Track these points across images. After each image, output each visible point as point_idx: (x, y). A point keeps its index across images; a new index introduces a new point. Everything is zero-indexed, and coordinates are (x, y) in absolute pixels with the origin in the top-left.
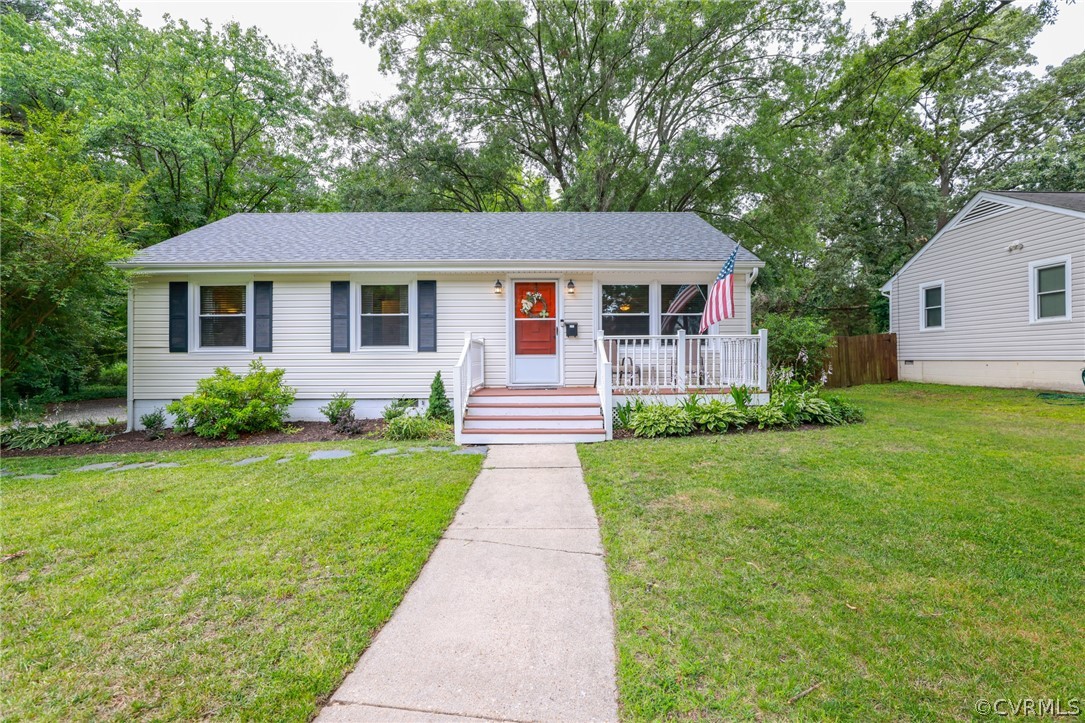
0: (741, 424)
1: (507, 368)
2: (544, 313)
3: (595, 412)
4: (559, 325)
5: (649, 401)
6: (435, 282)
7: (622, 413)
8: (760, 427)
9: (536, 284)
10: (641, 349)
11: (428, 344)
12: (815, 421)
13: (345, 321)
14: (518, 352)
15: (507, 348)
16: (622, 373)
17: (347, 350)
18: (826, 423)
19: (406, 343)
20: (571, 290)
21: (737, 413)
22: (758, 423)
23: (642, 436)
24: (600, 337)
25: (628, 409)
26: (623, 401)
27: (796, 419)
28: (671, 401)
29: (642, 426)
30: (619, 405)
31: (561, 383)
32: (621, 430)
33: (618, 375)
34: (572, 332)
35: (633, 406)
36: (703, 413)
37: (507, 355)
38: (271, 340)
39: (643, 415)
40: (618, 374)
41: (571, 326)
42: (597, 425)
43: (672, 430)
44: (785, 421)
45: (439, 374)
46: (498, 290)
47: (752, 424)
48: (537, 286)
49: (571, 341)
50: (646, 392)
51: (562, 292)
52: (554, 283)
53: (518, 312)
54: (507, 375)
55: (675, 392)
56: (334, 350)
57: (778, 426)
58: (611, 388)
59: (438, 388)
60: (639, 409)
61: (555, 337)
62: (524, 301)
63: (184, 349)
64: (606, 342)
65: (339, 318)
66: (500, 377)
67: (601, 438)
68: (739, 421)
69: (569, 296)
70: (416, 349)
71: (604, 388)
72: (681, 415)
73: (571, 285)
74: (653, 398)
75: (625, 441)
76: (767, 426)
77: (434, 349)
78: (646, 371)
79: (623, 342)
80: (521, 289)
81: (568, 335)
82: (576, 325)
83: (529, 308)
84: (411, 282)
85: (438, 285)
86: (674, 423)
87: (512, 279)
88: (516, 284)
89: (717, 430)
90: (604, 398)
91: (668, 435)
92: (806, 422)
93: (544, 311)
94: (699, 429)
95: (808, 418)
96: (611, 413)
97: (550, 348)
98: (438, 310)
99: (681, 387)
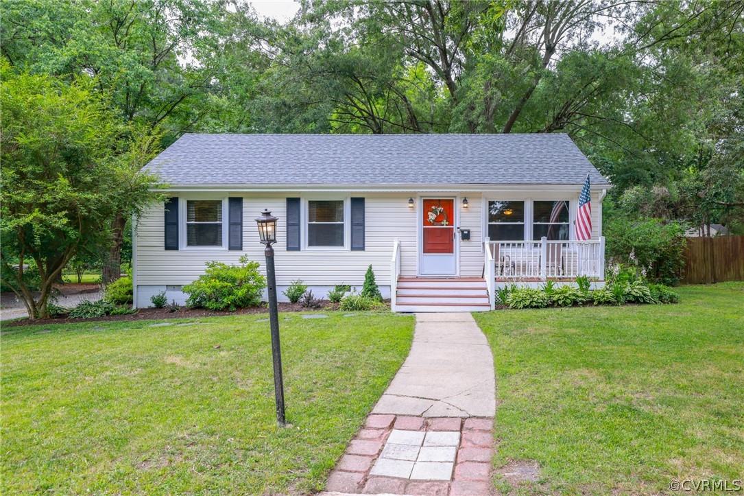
0: (582, 301)
1: (417, 263)
2: (445, 222)
3: (483, 293)
4: (456, 231)
5: (520, 285)
6: (364, 198)
7: (502, 294)
8: (595, 303)
9: (439, 200)
10: (515, 250)
11: (358, 245)
12: (637, 301)
13: (297, 227)
14: (425, 251)
15: (417, 248)
16: (502, 267)
17: (299, 249)
18: (645, 302)
19: (342, 244)
20: (466, 205)
21: (579, 294)
22: (594, 301)
23: (515, 308)
24: (487, 241)
25: (506, 291)
26: (502, 286)
27: (623, 299)
28: (534, 286)
29: (515, 301)
30: (499, 288)
31: (457, 275)
32: (501, 305)
33: (499, 269)
34: (466, 236)
35: (509, 288)
36: (557, 293)
37: (417, 253)
38: (242, 241)
39: (516, 294)
40: (500, 267)
41: (466, 232)
42: (485, 301)
43: (534, 304)
44: (613, 300)
45: (371, 267)
46: (411, 205)
47: (590, 302)
48: (439, 202)
49: (466, 243)
50: (518, 280)
51: (458, 206)
52: (453, 200)
53: (426, 222)
54: (417, 268)
55: (539, 280)
56: (288, 249)
57: (608, 303)
58: (494, 277)
59: (370, 277)
60: (513, 291)
61: (453, 240)
62: (429, 213)
63: (176, 248)
64: (491, 246)
65: (293, 225)
66: (413, 270)
67: (487, 309)
68: (580, 299)
69: (464, 210)
70: (350, 249)
71: (489, 276)
72: (540, 295)
73: (465, 201)
74: (522, 283)
75: (503, 310)
76: (600, 303)
77: (363, 249)
78: (519, 266)
79: (503, 245)
80: (428, 204)
81: (463, 239)
82: (469, 232)
83: (434, 219)
84: (346, 198)
85: (366, 200)
86: (535, 299)
87: (421, 197)
88: (424, 200)
89: (565, 304)
90: (489, 283)
91: (532, 307)
92: (630, 302)
93: (445, 221)
94: (552, 304)
95: (632, 298)
96: (494, 294)
97: (450, 250)
98: (366, 219)
99: (543, 276)
